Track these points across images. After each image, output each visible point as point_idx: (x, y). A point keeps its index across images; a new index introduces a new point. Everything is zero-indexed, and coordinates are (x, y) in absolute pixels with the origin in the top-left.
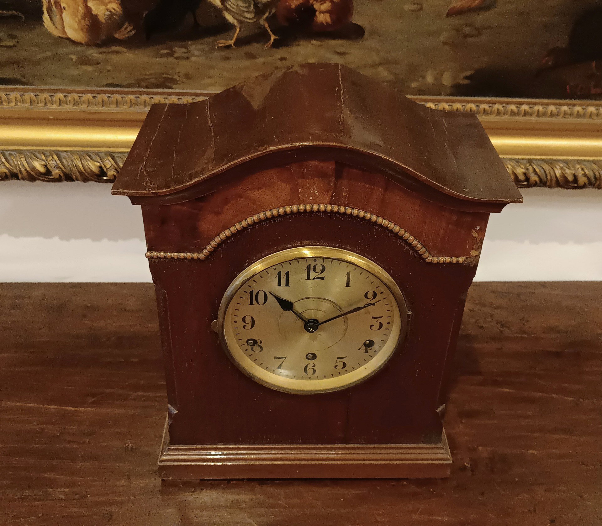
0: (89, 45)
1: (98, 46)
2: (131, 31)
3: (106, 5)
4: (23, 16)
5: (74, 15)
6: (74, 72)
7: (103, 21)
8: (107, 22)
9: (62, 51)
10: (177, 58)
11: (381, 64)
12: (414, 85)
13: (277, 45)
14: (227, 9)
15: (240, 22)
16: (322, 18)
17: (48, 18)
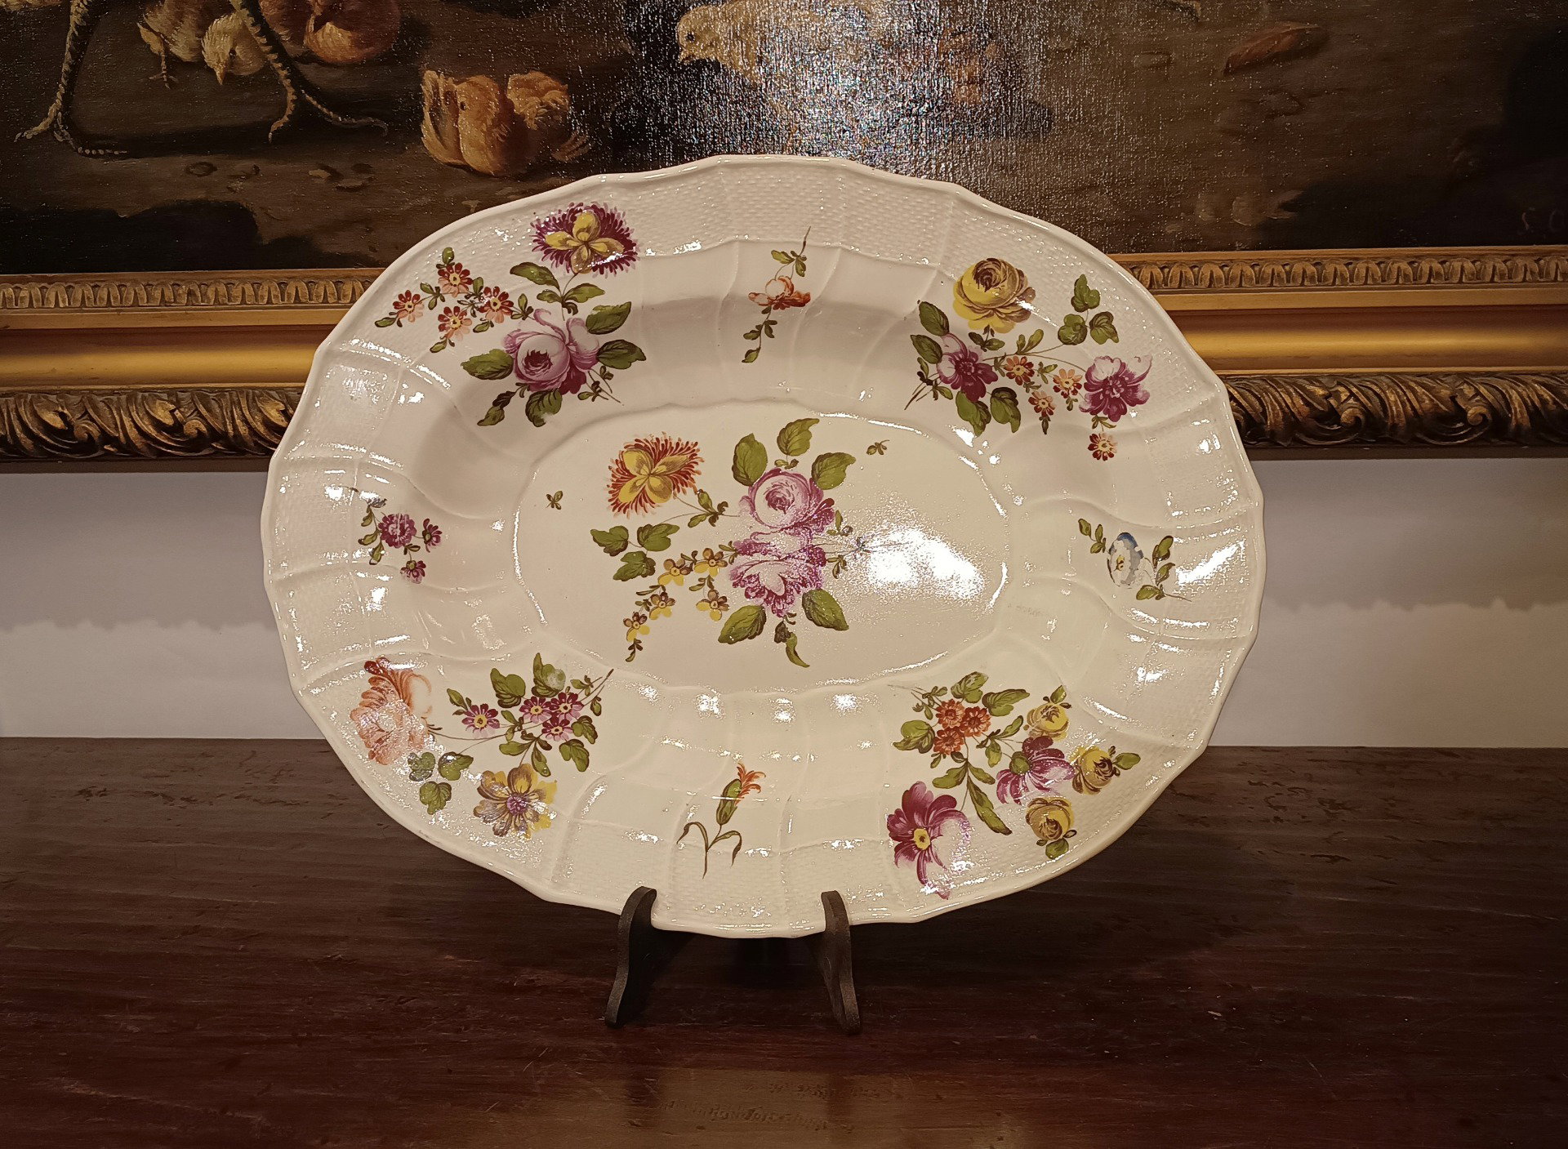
0: (501, 176)
2: (583, 145)
3: (540, 94)
4: (385, 125)
5: (480, 118)
7: (535, 127)
8: (539, 129)
9: (450, 193)
12: (1171, 228)
17: (432, 130)
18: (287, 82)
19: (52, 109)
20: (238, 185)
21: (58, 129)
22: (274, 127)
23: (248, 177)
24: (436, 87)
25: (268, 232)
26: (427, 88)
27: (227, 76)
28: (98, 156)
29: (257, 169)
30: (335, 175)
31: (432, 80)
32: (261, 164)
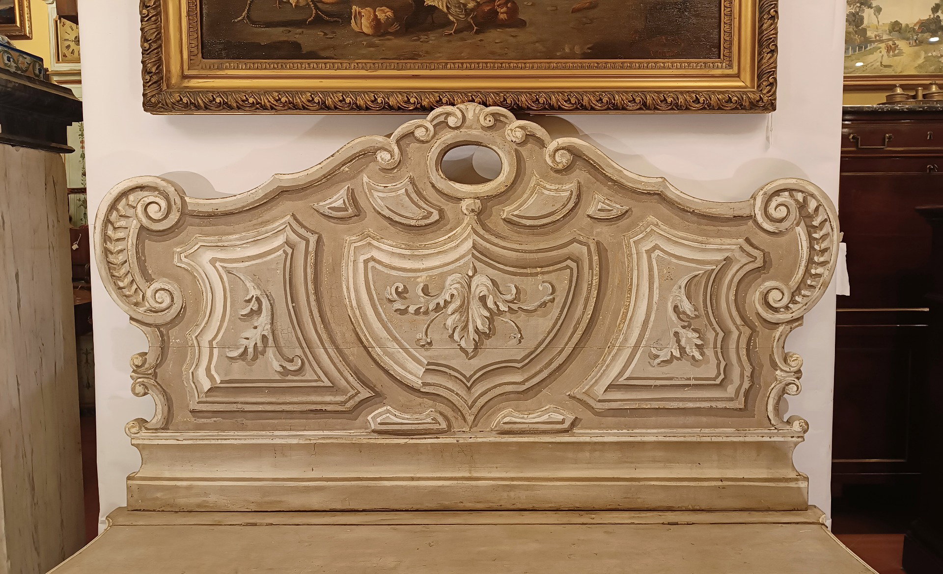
0: (373, 36)
1: (379, 36)
2: (397, 27)
3: (385, 13)
4: (340, 21)
5: (368, 19)
6: (364, 52)
7: (383, 22)
8: (385, 23)
9: (359, 40)
10: (421, 42)
11: (537, 42)
12: (558, 54)
13: (477, 32)
14: (450, 13)
15: (456, 19)
16: (502, 16)
17: (354, 22)
18: (313, 8)
19: (244, 14)
20: (297, 36)
21: (245, 19)
22: (308, 20)
23: (300, 34)
24: (356, 11)
25: (304, 51)
26: (353, 11)
27: (296, 6)
28: (256, 27)
29: (303, 32)
30: (325, 34)
31: (355, 8)
32: (305, 31)
